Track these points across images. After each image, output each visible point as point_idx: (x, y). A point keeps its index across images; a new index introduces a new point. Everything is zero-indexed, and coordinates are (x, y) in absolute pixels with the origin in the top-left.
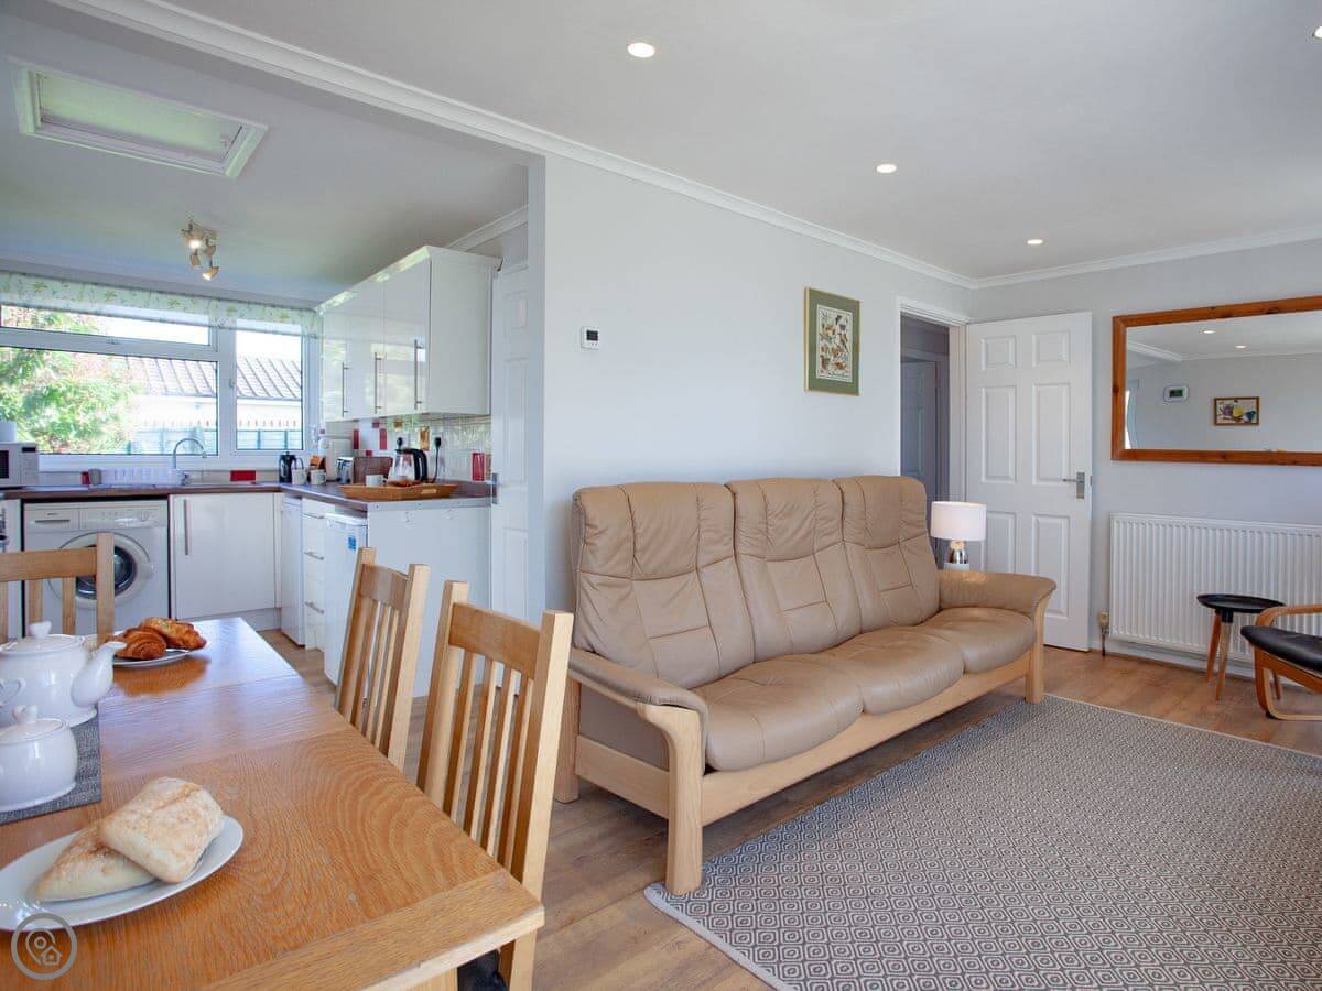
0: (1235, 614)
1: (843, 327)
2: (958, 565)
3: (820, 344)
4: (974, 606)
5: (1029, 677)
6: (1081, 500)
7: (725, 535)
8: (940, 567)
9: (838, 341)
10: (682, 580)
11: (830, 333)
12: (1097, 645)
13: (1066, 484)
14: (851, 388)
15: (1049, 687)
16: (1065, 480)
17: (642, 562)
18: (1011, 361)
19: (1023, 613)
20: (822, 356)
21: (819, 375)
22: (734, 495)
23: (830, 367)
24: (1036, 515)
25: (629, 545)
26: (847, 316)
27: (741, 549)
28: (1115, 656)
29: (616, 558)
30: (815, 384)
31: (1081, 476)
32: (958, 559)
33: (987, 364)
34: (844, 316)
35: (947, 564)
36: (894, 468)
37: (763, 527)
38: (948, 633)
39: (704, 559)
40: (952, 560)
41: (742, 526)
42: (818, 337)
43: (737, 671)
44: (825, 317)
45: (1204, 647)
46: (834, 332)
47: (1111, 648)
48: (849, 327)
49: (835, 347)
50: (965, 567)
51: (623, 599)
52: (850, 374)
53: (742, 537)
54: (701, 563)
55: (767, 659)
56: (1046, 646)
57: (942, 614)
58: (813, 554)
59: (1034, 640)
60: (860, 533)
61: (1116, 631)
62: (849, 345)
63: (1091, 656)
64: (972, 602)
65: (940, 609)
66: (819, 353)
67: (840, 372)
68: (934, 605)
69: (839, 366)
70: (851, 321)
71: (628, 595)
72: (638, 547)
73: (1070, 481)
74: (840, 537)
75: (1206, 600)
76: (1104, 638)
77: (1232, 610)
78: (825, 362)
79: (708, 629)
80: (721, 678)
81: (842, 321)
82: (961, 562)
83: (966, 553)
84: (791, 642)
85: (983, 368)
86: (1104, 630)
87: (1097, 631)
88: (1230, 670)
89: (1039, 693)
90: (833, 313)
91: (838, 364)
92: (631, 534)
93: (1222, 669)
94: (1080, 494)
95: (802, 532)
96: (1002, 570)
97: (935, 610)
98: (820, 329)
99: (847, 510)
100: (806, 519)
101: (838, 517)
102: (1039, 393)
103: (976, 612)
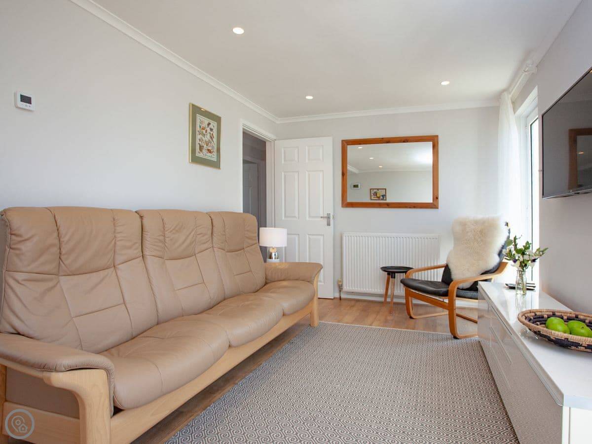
0: (396, 274)
1: (211, 130)
2: (274, 260)
3: (198, 137)
4: (284, 280)
5: (311, 313)
6: (329, 227)
7: (136, 243)
8: (265, 261)
9: (208, 136)
10: (102, 274)
11: (204, 131)
12: (337, 295)
13: (322, 219)
14: (216, 165)
15: (321, 318)
16: (322, 217)
17: (67, 262)
18: (296, 159)
19: (308, 282)
20: (199, 144)
21: (198, 155)
22: (141, 217)
23: (204, 151)
24: (309, 235)
25: (55, 250)
26: (214, 124)
27: (147, 253)
28: (345, 299)
29: (42, 260)
30: (195, 160)
31: (329, 214)
32: (274, 257)
33: (285, 161)
34: (212, 123)
35: (269, 260)
36: (240, 208)
37: (162, 238)
38: (273, 295)
39: (119, 259)
40: (271, 257)
41: (148, 237)
42: (197, 133)
43: (145, 331)
44: (202, 122)
45: (382, 290)
46: (206, 131)
47: (343, 296)
48: (215, 130)
49: (207, 140)
50: (277, 261)
51: (50, 289)
52: (215, 156)
53: (147, 244)
54: (117, 262)
55: (166, 321)
56: (319, 298)
57: (267, 286)
58: (195, 255)
59: (314, 296)
60: (222, 243)
61: (346, 288)
62: (215, 140)
63: (334, 300)
64: (282, 278)
65: (266, 283)
66: (198, 142)
67: (209, 154)
68: (263, 281)
69: (209, 151)
70: (216, 127)
71: (55, 286)
72: (63, 251)
73: (324, 217)
74: (212, 245)
75: (384, 269)
76: (340, 291)
77: (395, 273)
78: (201, 148)
79: (124, 305)
80: (133, 338)
81: (211, 126)
82: (275, 258)
83: (278, 254)
84: (182, 309)
85: (283, 162)
86: (340, 288)
87: (337, 289)
88: (395, 300)
89: (317, 322)
90: (206, 121)
91: (208, 150)
92: (57, 241)
93: (392, 300)
94: (329, 224)
95: (188, 242)
96: (294, 261)
97: (264, 285)
98: (198, 128)
99: (215, 229)
100: (190, 233)
101: (210, 232)
102: (309, 175)
103: (285, 283)
